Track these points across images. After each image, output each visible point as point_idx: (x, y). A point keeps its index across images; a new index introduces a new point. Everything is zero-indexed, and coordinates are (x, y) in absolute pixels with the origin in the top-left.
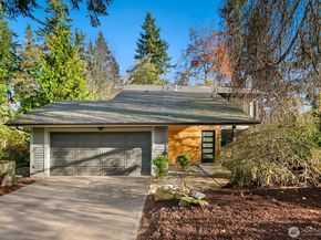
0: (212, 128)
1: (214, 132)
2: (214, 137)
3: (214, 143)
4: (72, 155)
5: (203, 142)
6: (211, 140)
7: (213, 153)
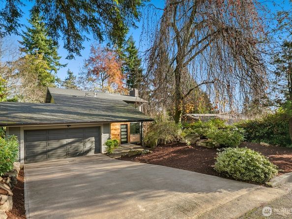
0: (126, 123)
1: (127, 125)
2: (127, 128)
3: (127, 131)
4: (41, 146)
5: (121, 132)
6: (125, 130)
7: (127, 138)
